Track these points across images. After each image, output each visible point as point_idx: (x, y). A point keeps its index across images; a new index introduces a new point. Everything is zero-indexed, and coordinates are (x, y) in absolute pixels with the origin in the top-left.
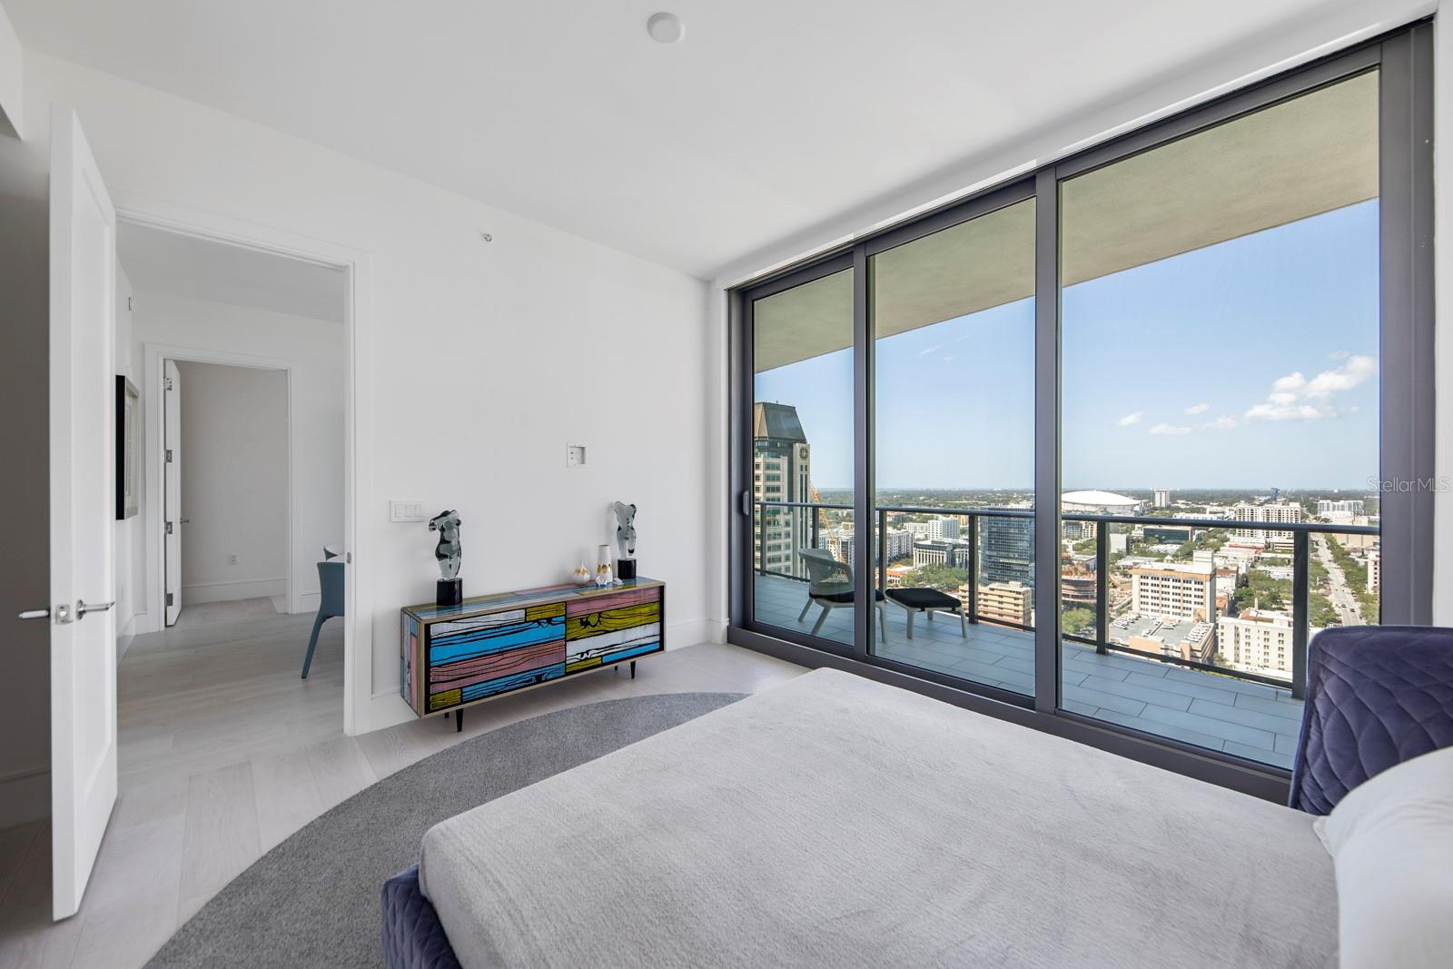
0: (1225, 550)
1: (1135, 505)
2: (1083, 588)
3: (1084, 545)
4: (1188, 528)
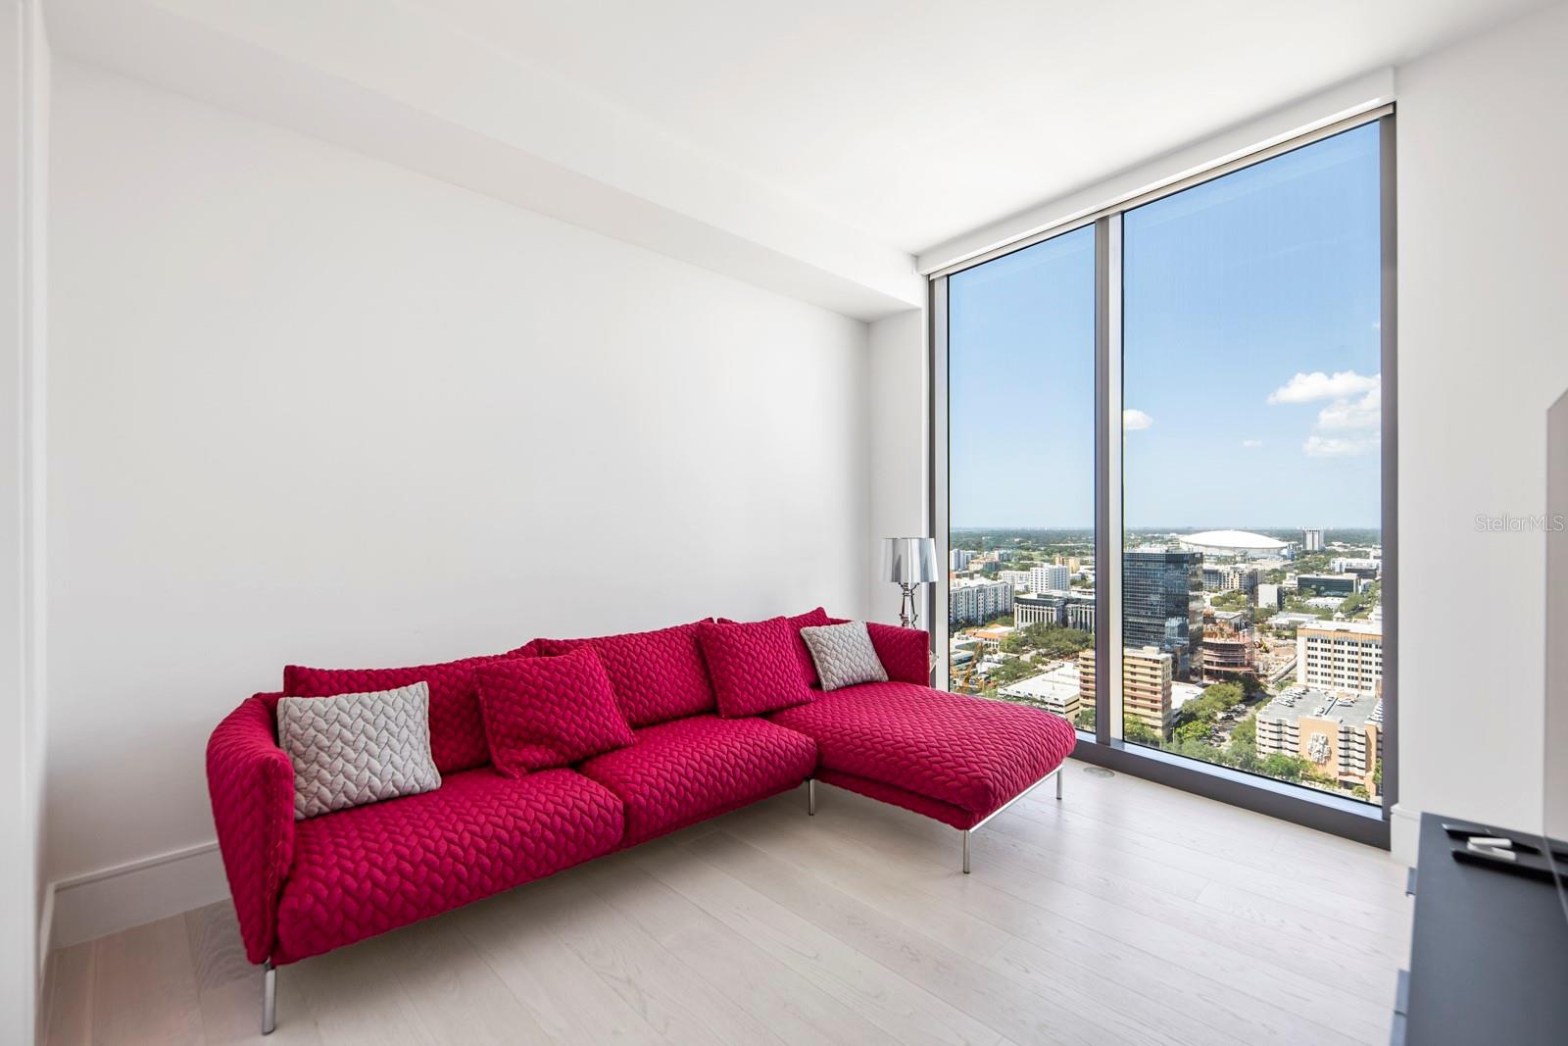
1: (1282, 548)
3: (1225, 599)
4: (1353, 576)
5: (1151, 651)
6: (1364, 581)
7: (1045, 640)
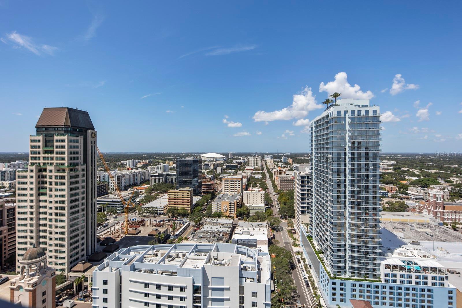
0: (245, 171)
1: (224, 158)
2: (209, 187)
3: (210, 172)
4: (237, 164)
5: (188, 188)
6: (239, 165)
7: (160, 188)
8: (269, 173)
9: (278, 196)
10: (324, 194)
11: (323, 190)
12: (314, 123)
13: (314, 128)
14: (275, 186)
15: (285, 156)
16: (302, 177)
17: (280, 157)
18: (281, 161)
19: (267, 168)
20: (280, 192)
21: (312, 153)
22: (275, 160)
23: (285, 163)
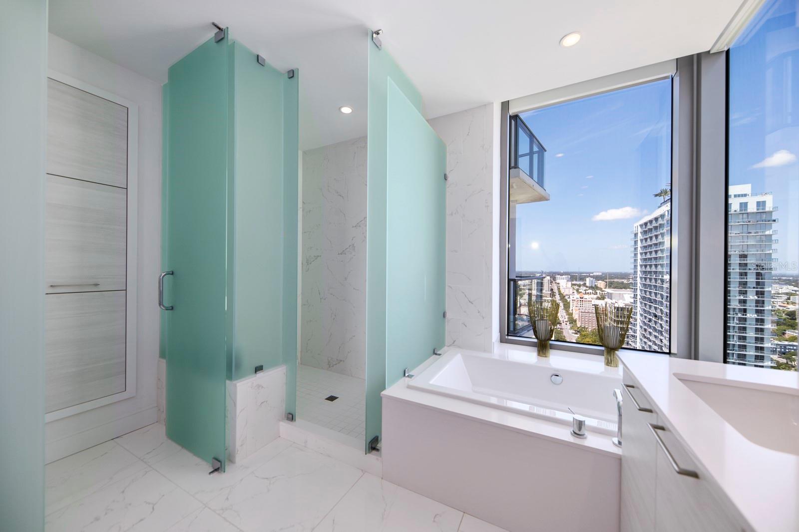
8: (563, 302)
9: (578, 335)
10: (656, 337)
11: (655, 330)
12: (639, 227)
13: (639, 235)
14: (572, 321)
15: (593, 277)
16: (618, 309)
17: (582, 278)
18: (585, 285)
19: (560, 294)
20: (581, 330)
21: (635, 272)
22: (573, 282)
23: (591, 288)
